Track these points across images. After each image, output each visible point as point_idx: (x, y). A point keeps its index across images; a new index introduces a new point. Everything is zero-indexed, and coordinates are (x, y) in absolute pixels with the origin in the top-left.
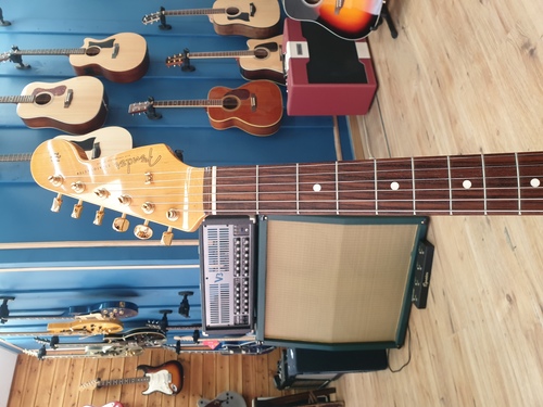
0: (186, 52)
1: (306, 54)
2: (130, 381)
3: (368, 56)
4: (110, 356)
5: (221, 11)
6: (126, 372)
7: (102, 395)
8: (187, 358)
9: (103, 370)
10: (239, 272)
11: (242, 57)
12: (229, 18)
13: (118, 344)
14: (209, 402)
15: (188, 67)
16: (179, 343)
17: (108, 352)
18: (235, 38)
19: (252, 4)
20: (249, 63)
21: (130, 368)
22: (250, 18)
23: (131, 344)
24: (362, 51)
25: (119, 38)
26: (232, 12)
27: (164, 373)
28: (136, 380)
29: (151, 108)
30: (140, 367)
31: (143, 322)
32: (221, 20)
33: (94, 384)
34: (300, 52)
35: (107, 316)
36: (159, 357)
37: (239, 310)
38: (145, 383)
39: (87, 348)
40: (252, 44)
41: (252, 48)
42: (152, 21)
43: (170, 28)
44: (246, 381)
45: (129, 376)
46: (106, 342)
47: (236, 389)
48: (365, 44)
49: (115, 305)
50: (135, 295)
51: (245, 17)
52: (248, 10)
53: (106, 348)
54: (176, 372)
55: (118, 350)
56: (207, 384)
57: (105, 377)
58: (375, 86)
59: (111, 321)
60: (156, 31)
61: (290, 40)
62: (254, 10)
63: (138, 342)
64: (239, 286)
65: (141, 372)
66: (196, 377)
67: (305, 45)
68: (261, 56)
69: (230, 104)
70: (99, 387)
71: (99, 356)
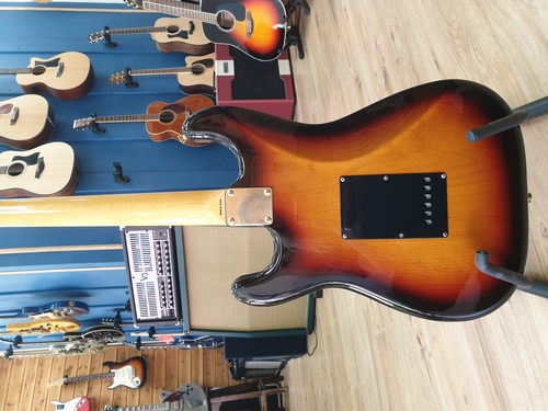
0: (128, 70)
1: (231, 72)
2: (96, 377)
3: (289, 73)
4: (75, 354)
5: (161, 29)
6: (92, 369)
7: (70, 391)
8: (150, 354)
9: (71, 368)
10: (161, 271)
11: (179, 74)
12: (169, 36)
13: (78, 342)
14: (171, 393)
15: (131, 82)
16: (139, 339)
17: (71, 350)
18: (175, 55)
19: (191, 22)
20: (186, 79)
21: (97, 365)
22: (189, 36)
23: (90, 341)
24: (284, 68)
25: (64, 58)
26: (172, 30)
27: (128, 369)
28: (102, 376)
29: (93, 124)
30: (105, 364)
31: (97, 321)
32: (161, 38)
33: (62, 381)
34: (226, 70)
35: (59, 314)
36: (124, 354)
37: (165, 305)
38: (110, 378)
39: (51, 347)
40: (190, 61)
41: (189, 65)
42: (97, 40)
43: (115, 45)
44: (206, 373)
45: (95, 372)
46: (67, 340)
47: (197, 382)
48: (287, 61)
49: (65, 304)
50: (87, 295)
51: (184, 35)
52: (187, 28)
53: (69, 346)
54: (139, 367)
55: (81, 347)
56: (169, 377)
57: (73, 374)
58: (292, 101)
59: (65, 320)
60: (102, 49)
61: (218, 59)
62: (193, 27)
63: (97, 339)
64: (163, 283)
65: (107, 369)
66: (160, 372)
67: (231, 63)
68: (197, 71)
69: (166, 118)
70: (66, 384)
71: (64, 354)
